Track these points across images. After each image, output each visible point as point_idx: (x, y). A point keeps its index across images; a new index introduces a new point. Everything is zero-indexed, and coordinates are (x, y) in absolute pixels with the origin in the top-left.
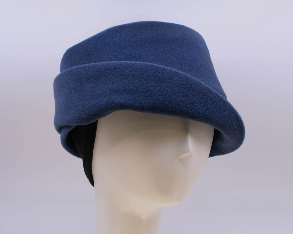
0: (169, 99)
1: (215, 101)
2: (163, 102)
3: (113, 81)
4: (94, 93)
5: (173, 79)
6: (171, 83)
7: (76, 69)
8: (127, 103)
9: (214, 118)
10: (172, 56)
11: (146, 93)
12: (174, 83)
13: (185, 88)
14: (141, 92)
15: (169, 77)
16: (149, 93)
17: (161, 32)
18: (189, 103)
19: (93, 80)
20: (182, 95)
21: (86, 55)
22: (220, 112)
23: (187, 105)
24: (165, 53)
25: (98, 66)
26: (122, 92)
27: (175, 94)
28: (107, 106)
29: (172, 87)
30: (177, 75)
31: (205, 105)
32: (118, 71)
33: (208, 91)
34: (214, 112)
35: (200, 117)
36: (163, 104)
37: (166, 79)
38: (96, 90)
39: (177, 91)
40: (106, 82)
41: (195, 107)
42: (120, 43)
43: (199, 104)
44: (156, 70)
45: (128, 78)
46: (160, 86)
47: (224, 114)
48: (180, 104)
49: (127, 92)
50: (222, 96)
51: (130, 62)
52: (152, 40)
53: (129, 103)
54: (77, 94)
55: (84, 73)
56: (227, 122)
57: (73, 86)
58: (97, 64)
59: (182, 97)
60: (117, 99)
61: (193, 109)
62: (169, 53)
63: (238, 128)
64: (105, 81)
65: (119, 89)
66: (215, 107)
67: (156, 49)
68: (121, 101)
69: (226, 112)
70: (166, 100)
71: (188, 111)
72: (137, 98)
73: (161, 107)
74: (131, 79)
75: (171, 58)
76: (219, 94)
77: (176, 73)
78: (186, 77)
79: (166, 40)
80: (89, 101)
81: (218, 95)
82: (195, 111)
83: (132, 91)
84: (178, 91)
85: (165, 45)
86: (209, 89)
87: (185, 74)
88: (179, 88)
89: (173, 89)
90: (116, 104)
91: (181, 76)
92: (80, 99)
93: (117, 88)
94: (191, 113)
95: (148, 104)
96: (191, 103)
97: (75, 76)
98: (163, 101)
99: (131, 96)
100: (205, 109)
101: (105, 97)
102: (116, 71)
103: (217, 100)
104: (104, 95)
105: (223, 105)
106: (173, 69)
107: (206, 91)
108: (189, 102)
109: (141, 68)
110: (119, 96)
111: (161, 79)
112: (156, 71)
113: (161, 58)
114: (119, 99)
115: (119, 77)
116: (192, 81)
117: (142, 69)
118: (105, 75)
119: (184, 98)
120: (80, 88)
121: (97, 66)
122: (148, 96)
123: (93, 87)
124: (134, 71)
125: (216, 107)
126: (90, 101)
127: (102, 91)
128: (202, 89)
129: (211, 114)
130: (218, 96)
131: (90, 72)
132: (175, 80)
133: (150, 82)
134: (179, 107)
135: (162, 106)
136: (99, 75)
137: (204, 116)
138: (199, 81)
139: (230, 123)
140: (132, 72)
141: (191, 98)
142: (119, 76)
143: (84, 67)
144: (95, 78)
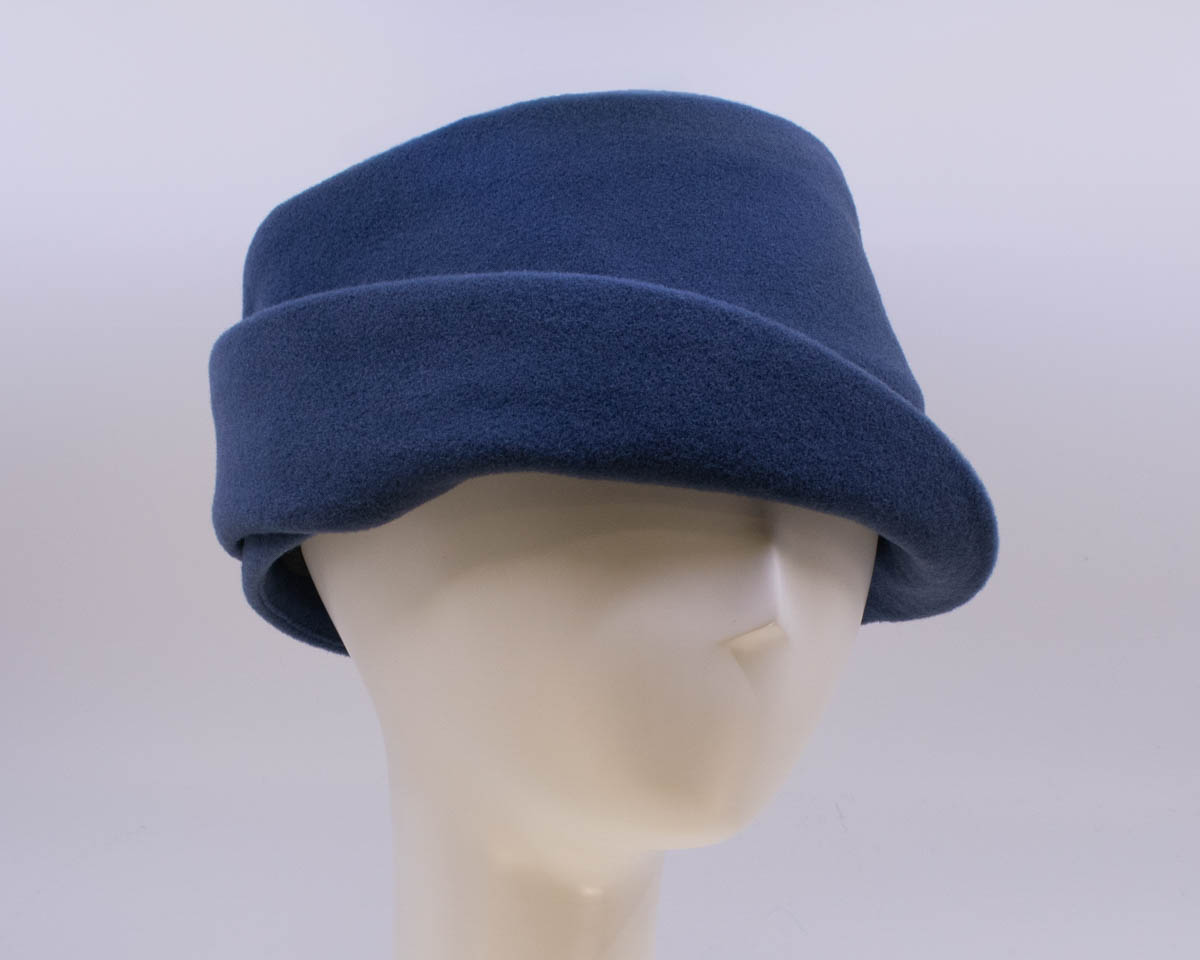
0: (697, 424)
1: (884, 424)
2: (673, 437)
3: (470, 357)
4: (394, 407)
5: (712, 341)
6: (705, 359)
7: (318, 307)
8: (527, 445)
9: (882, 496)
10: (712, 235)
11: (605, 403)
12: (716, 358)
13: (759, 377)
14: (581, 396)
15: (697, 331)
16: (613, 400)
17: (664, 139)
18: (778, 437)
19: (389, 352)
20: (751, 407)
21: (357, 237)
22: (904, 470)
23: (770, 447)
24: (683, 226)
25: (407, 292)
26: (507, 401)
27: (719, 404)
28: (448, 459)
29: (710, 373)
30: (727, 324)
31: (845, 441)
32: (487, 315)
33: (856, 386)
34: (879, 471)
35: (827, 494)
36: (674, 444)
37: (684, 341)
38: (401, 390)
39: (727, 388)
40: (441, 358)
41: (806, 452)
42: (493, 187)
43: (822, 439)
44: (641, 307)
45: (530, 343)
46: (658, 372)
47: (918, 476)
48: (741, 445)
49: (526, 400)
50: (908, 403)
51: (536, 274)
52: (628, 174)
53: (537, 447)
54: (323, 409)
55: (353, 324)
56: (932, 507)
57: (306, 375)
58: (401, 287)
59: (749, 414)
60: (487, 429)
61: (796, 461)
62: (700, 222)
63: (971, 530)
64: (436, 356)
65: (492, 386)
66: (881, 448)
67: (645, 207)
68: (502, 439)
69: (924, 470)
70: (684, 429)
71: (778, 470)
72: (567, 423)
73: (665, 458)
74: (541, 347)
75: (707, 243)
76: (899, 396)
77: (723, 315)
78: (764, 332)
79: (684, 171)
80: (375, 438)
81: (894, 400)
82: (805, 468)
83: (547, 396)
84: (733, 388)
85: (682, 190)
86: (856, 376)
87: (762, 318)
88: (737, 379)
89: (713, 384)
90: (481, 452)
91: (746, 329)
92: (336, 427)
93: (483, 385)
94: (790, 479)
95: (614, 446)
96: (788, 438)
97: (315, 335)
98: (675, 434)
99: (544, 414)
100: (846, 460)
101: (436, 421)
102: (482, 315)
103: (892, 422)
104: (432, 413)
105: (914, 438)
106: (712, 300)
107: (846, 386)
108: (781, 435)
109: (581, 299)
110: (495, 418)
111: (662, 344)
112: (644, 309)
113: (664, 243)
114: (495, 431)
115: (492, 337)
116: (788, 346)
117: (583, 304)
118: (437, 330)
119: (757, 419)
120: (335, 382)
121: (403, 294)
122: (611, 415)
123: (389, 380)
124: (552, 311)
125: (885, 451)
126: (378, 439)
127: (426, 396)
128: (829, 377)
129: (870, 478)
130: (896, 403)
131: (374, 317)
132: (720, 347)
133: (619, 358)
134: (740, 457)
135: (669, 454)
136: (411, 332)
137: (842, 490)
138: (819, 345)
139: (941, 510)
140: (542, 317)
141: (789, 417)
142: (493, 334)
143: (352, 297)
144: (395, 341)
